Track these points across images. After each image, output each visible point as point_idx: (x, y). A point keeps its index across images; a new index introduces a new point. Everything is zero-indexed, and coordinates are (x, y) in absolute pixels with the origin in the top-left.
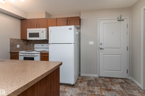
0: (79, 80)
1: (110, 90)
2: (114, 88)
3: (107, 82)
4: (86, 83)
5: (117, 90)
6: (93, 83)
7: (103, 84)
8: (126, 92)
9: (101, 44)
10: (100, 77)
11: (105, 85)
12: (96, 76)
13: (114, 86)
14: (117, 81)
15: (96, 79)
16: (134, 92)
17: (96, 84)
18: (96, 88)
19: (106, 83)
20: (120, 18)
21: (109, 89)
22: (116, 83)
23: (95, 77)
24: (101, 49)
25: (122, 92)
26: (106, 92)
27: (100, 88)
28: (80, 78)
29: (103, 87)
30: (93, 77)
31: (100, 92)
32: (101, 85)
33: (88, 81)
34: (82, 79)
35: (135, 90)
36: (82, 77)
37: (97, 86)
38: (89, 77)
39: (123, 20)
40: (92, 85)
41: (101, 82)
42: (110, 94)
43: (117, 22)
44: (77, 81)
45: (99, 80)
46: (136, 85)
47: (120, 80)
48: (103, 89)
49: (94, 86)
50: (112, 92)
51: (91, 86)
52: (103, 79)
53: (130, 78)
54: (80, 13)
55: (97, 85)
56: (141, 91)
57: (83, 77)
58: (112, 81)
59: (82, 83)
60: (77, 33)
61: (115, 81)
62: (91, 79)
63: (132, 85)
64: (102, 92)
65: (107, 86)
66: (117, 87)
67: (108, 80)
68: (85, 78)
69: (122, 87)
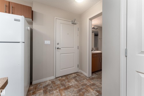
0: (30, 91)
1: (69, 88)
2: (71, 85)
3: (64, 80)
4: (42, 91)
5: (74, 85)
6: (51, 88)
7: (61, 84)
8: (80, 84)
9: (58, 44)
10: (56, 78)
11: (63, 85)
12: (53, 78)
13: (70, 82)
14: (72, 76)
15: (53, 82)
16: (84, 81)
17: (54, 87)
18: (55, 92)
19: (64, 82)
20: (73, 21)
21: (67, 87)
22: (71, 78)
23: (52, 80)
24: (58, 49)
25: (77, 85)
26: (66, 91)
27: (59, 90)
28: (32, 87)
29: (61, 88)
30: (50, 80)
31: (60, 94)
32: (59, 86)
33: (44, 87)
34: (35, 89)
35: (84, 80)
36: (35, 85)
37: (56, 89)
38: (45, 82)
39: (75, 24)
40: (50, 90)
41: (58, 82)
42: (69, 92)
43: (71, 24)
44: (28, 93)
45: (57, 82)
46: (84, 75)
47: (74, 75)
48: (62, 90)
49: (52, 90)
50: (70, 89)
51: (49, 92)
52: (60, 79)
53: (80, 71)
54: (32, 3)
55: (56, 87)
56: (87, 79)
57: (37, 84)
58: (68, 78)
59: (36, 93)
60: (29, 28)
61: (71, 77)
62: (47, 83)
63: (82, 76)
64: (62, 93)
65: (65, 85)
66: (73, 83)
67: (64, 78)
68: (39, 85)
69: (76, 80)
